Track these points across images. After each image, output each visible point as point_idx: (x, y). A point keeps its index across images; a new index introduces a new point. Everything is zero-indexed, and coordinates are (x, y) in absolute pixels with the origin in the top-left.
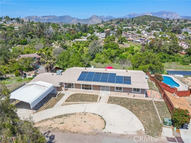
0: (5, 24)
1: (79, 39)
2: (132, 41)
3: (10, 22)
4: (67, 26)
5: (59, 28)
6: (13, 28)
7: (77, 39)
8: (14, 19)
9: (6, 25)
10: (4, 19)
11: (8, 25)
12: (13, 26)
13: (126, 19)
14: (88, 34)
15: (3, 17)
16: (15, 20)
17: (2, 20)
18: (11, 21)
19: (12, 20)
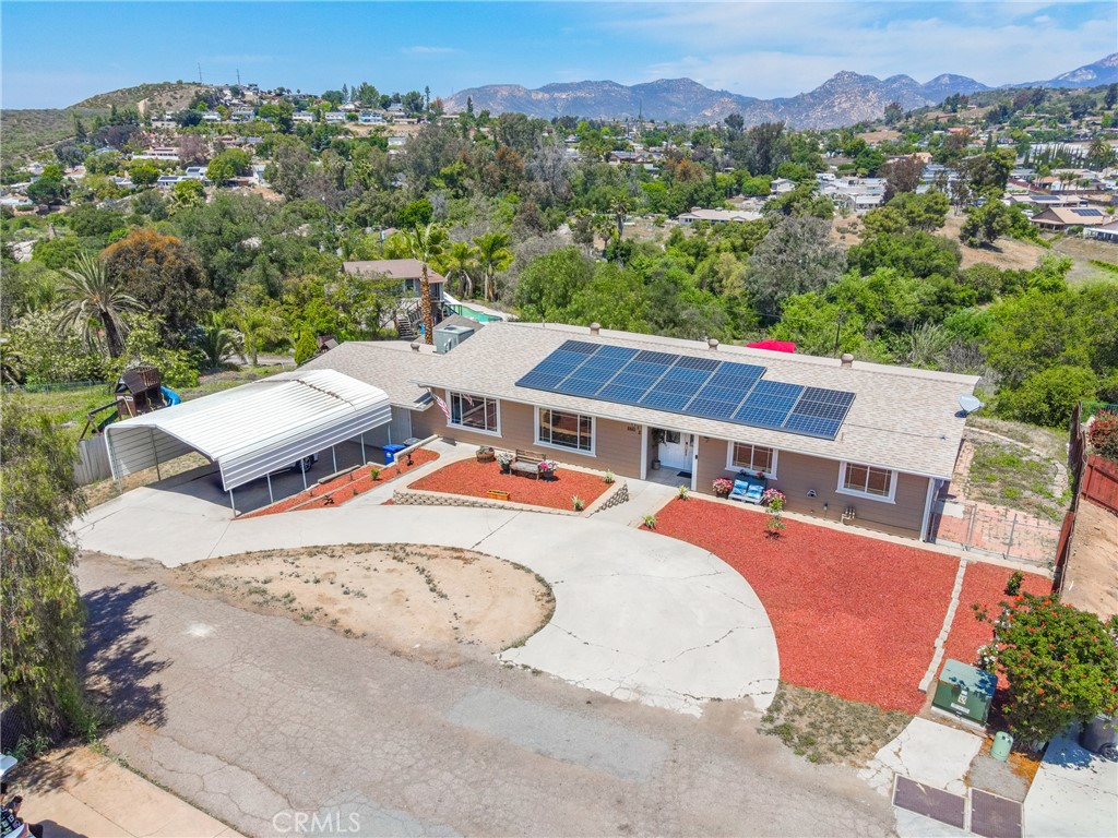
0: (349, 126)
1: (714, 207)
2: (1072, 232)
3: (375, 115)
4: (665, 138)
5: (616, 149)
6: (384, 146)
7: (703, 207)
8: (397, 99)
9: (353, 129)
10: (353, 101)
11: (363, 132)
12: (385, 134)
13: (1063, 91)
14: (780, 180)
15: (346, 91)
16: (399, 106)
17: (340, 108)
18: (383, 112)
19: (386, 104)
